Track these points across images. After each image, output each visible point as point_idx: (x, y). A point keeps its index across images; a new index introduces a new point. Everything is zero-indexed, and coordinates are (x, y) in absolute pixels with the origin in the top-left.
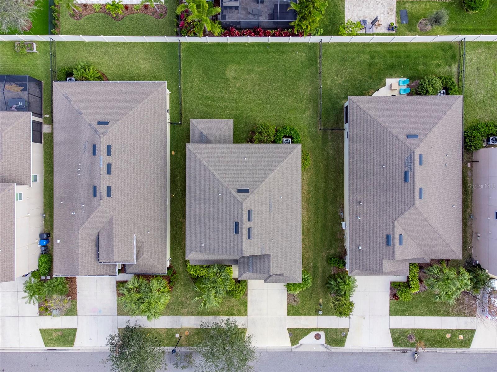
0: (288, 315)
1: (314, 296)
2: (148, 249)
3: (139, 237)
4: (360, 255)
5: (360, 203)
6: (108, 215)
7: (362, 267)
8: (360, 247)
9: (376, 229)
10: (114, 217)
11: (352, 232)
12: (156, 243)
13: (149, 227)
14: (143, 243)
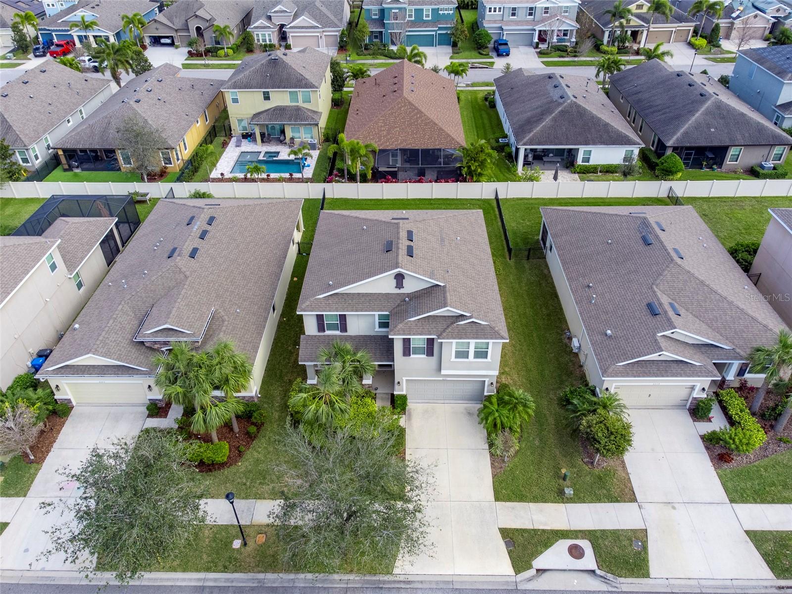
0: (497, 499)
1: (547, 462)
2: (229, 331)
3: (220, 312)
4: (613, 343)
5: (589, 286)
6: (182, 276)
7: (622, 358)
8: (609, 332)
9: (626, 305)
10: (190, 279)
11: (588, 321)
12: (246, 328)
13: (239, 307)
14: (223, 321)
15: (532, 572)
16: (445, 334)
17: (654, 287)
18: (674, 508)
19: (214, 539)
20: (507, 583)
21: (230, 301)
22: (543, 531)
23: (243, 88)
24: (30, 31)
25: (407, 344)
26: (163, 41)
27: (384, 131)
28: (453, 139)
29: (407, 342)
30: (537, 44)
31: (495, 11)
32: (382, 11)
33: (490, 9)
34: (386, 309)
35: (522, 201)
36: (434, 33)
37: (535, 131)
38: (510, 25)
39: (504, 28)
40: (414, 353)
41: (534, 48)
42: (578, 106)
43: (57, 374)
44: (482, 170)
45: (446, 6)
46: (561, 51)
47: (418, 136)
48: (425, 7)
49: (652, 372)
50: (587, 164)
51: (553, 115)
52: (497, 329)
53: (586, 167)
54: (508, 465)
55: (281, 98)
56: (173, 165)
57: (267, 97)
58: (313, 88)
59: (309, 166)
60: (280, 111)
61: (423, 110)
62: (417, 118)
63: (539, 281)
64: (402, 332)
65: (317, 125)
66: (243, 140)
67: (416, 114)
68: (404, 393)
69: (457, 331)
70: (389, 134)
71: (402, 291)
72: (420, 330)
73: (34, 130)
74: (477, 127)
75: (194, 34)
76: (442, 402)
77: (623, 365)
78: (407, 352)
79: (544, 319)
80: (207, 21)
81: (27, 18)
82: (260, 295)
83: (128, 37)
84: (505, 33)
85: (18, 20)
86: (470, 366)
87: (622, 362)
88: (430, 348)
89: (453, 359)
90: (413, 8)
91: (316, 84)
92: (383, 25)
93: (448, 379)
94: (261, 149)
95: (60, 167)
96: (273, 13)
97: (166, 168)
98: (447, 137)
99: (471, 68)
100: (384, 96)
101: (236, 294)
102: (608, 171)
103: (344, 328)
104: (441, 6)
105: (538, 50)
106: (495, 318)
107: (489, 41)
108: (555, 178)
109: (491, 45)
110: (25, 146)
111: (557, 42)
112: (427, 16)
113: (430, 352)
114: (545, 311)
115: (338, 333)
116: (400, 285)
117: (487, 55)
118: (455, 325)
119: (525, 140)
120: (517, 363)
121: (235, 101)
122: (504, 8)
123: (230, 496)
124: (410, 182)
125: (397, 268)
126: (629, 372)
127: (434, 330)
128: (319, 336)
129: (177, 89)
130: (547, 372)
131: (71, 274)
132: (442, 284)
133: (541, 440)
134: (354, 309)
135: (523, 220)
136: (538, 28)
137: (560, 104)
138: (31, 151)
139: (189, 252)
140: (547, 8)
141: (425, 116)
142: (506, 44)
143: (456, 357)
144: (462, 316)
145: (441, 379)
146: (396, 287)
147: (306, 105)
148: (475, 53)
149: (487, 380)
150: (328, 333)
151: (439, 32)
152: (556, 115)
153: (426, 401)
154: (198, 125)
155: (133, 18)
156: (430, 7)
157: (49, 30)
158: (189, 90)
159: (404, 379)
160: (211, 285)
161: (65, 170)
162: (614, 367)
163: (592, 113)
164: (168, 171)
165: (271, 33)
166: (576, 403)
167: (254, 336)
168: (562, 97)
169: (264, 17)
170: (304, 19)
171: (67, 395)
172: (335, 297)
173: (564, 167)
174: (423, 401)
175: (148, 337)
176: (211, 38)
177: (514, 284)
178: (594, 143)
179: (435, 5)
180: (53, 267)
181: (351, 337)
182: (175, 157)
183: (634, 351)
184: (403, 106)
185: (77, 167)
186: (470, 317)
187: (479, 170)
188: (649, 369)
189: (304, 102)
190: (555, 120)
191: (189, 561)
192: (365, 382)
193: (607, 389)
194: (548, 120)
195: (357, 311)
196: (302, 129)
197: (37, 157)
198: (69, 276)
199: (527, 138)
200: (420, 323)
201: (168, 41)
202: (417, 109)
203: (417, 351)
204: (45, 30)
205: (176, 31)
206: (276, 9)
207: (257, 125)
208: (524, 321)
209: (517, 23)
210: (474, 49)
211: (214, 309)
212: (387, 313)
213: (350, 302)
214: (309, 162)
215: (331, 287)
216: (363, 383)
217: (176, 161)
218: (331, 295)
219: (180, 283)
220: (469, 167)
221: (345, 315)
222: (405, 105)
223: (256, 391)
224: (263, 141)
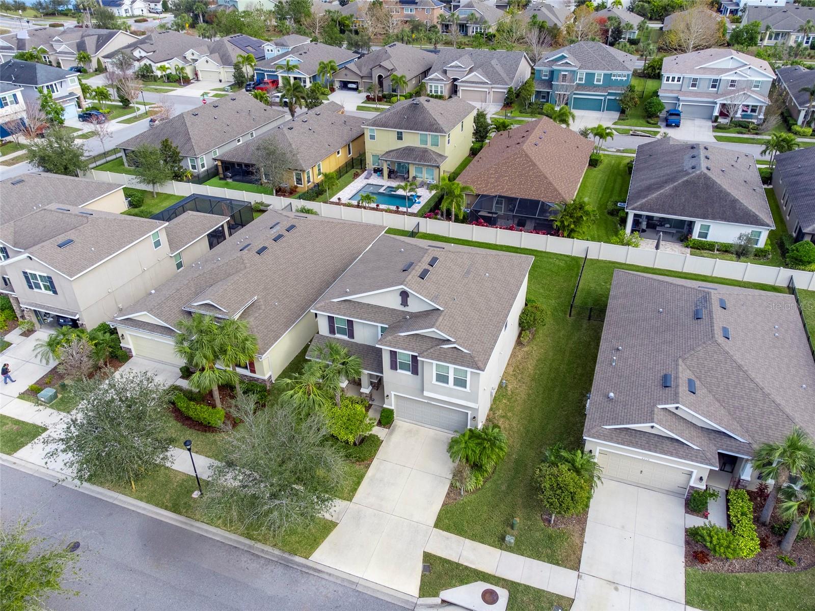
0: (436, 526)
1: (504, 507)
2: (261, 318)
3: (260, 301)
4: (610, 407)
5: (618, 349)
6: (242, 266)
7: (611, 421)
8: (612, 395)
9: (643, 373)
10: (247, 269)
11: (599, 381)
12: (277, 319)
13: (279, 301)
14: (260, 309)
15: (437, 600)
16: (425, 353)
17: (680, 361)
18: (616, 589)
19: (181, 485)
20: (407, 602)
21: (275, 294)
22: (467, 567)
23: (380, 127)
24: (248, 70)
25: (394, 357)
26: (350, 86)
27: (493, 178)
28: (560, 194)
29: (393, 354)
30: (717, 118)
31: (673, 80)
32: (552, 72)
33: (668, 78)
34: (388, 322)
35: (614, 265)
36: (603, 98)
37: (649, 198)
38: (688, 96)
39: (681, 98)
40: (401, 368)
41: (712, 122)
42: (707, 178)
43: (122, 324)
44: (576, 226)
45: (619, 72)
46: (743, 127)
47: (525, 186)
48: (597, 72)
49: (639, 443)
50: (704, 239)
51: (675, 184)
52: (476, 359)
53: (701, 242)
54: (464, 498)
55: (412, 139)
56: (302, 186)
57: (400, 137)
58: (442, 133)
59: (419, 203)
60: (409, 151)
61: (538, 163)
62: (529, 170)
63: (590, 342)
64: (390, 344)
65: (438, 167)
66: (373, 174)
67: (529, 166)
68: (392, 408)
69: (438, 353)
70: (496, 182)
71: (406, 309)
72: (406, 345)
73: (207, 144)
74: (605, 190)
75: (375, 80)
76: (429, 426)
77: (610, 429)
78: (394, 366)
79: (575, 378)
80: (389, 71)
81: (248, 60)
83: (321, 80)
84: (681, 103)
85: (241, 59)
86: (449, 393)
87: (609, 425)
88: (414, 367)
89: (435, 382)
90: (585, 71)
91: (445, 129)
92: (551, 86)
93: (433, 403)
94: (385, 183)
95: (217, 177)
96: (449, 67)
97: (296, 187)
98: (554, 191)
99: (632, 135)
100: (508, 147)
101: (282, 290)
102: (725, 250)
103: (351, 335)
104: (615, 72)
105: (716, 124)
106: (480, 350)
107: (660, 111)
108: (657, 247)
109: (663, 114)
110: (195, 155)
111: (742, 118)
112: (599, 80)
113: (415, 371)
114: (580, 371)
115: (345, 338)
116: (404, 303)
117: (655, 125)
118: (438, 347)
119: (636, 205)
120: (522, 411)
121: (372, 137)
122: (684, 77)
123: (188, 443)
124: (500, 228)
125: (401, 284)
126: (614, 437)
127: (419, 348)
128: (331, 338)
131: (172, 254)
132: (441, 309)
133: (509, 486)
134: (360, 317)
135: (606, 283)
136: (720, 101)
137: (688, 174)
138: (199, 160)
139: (258, 249)
140: (733, 81)
141: (538, 168)
142: (678, 115)
143: (437, 380)
144: (448, 340)
145: (426, 401)
146: (401, 304)
147: (434, 149)
148: (642, 121)
149: (470, 412)
150: (338, 336)
151: (608, 97)
152: (679, 184)
153: (414, 422)
154: (338, 156)
155: (327, 64)
156: (603, 72)
157: (263, 70)
158: (341, 125)
159: (393, 393)
160: (264, 278)
161: (221, 179)
162: (599, 428)
163: (721, 186)
164: (297, 190)
165: (443, 85)
166: (547, 455)
168: (693, 168)
169: (440, 71)
170: (475, 75)
171: (129, 345)
172: (347, 303)
173: (677, 239)
174: (411, 421)
175: (194, 308)
176: (389, 85)
177: (561, 340)
178: (714, 218)
179: (609, 70)
180: (157, 244)
181: (357, 344)
182: (306, 179)
183: (625, 417)
184: (519, 158)
185: (231, 178)
186: (454, 343)
187: (572, 226)
188: (637, 440)
189: (432, 145)
190: (675, 189)
191: (155, 496)
192: (362, 390)
193: (591, 451)
194: (668, 188)
195: (361, 319)
196: (424, 170)
197: (203, 166)
198: (170, 255)
199: (639, 203)
200: (408, 339)
201: (354, 86)
202: (531, 161)
203: (404, 367)
204: (260, 70)
205: (362, 77)
206: (452, 64)
207: (386, 161)
208: (553, 375)
209: (696, 94)
210: (644, 117)
211: (256, 298)
212: (387, 326)
213: (358, 310)
214: (421, 200)
215: (347, 294)
216: (361, 391)
217: (306, 182)
218: (345, 301)
219: (239, 271)
220: (562, 222)
221: (352, 321)
222: (521, 157)
223: (271, 376)
224: (389, 177)
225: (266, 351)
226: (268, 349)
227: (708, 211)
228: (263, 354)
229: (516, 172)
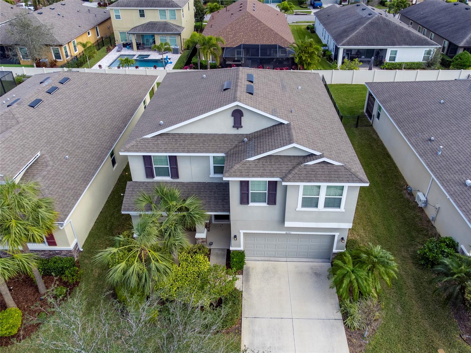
1: (417, 339)
2: (50, 176)
3: (46, 157)
5: (430, 140)
6: (14, 122)
8: (469, 182)
10: (21, 124)
11: (438, 172)
12: (72, 175)
13: (70, 154)
14: (47, 166)
16: (290, 176)
21: (62, 147)
23: (123, 7)
25: (245, 189)
27: (231, 34)
28: (286, 41)
29: (245, 185)
30: (341, 2)
34: (221, 150)
35: (344, 86)
37: (351, 36)
40: (254, 201)
42: (384, 19)
44: (311, 60)
47: (258, 38)
50: (394, 62)
51: (364, 25)
52: (353, 170)
53: (393, 64)
54: (369, 340)
55: (153, 15)
56: (62, 60)
57: (142, 15)
58: (177, 7)
59: (171, 63)
60: (152, 25)
61: (262, 20)
62: (257, 26)
63: (370, 144)
64: (239, 174)
65: (179, 34)
66: (123, 48)
67: (257, 24)
68: (241, 248)
69: (305, 173)
70: (235, 37)
71: (240, 131)
72: (261, 171)
76: (285, 259)
78: (245, 200)
82: (96, 144)
86: (319, 218)
88: (272, 195)
89: (299, 208)
91: (180, 4)
93: (292, 233)
94: (136, 53)
97: (56, 61)
98: (282, 39)
100: (232, 14)
101: (70, 142)
102: (411, 66)
103: (175, 174)
106: (349, 160)
108: (371, 69)
109: (309, 3)
113: (272, 201)
115: (168, 179)
116: (237, 124)
117: (306, 8)
118: (302, 165)
119: (344, 42)
121: (117, 17)
125: (234, 101)
127: (278, 171)
128: (148, 183)
129: (76, 11)
130: (393, 227)
132: (286, 122)
133: (403, 307)
134: (186, 149)
137: (369, 19)
139: (30, 102)
141: (264, 24)
143: (303, 206)
144: (312, 155)
145: (284, 232)
146: (234, 127)
147: (172, 21)
148: (299, 8)
149: (337, 234)
150: (157, 179)
152: (367, 25)
154: (89, 36)
158: (86, 13)
159: (242, 232)
160: (45, 132)
163: (395, 24)
164: (57, 64)
166: (448, 263)
167: (79, 183)
168: (370, 14)
172: (165, 137)
173: (376, 65)
174: (263, 258)
178: (400, 44)
181: (183, 184)
182: (64, 54)
184: (246, 18)
186: (321, 156)
187: (309, 60)
189: (171, 19)
190: (366, 28)
192: (198, 236)
194: (360, 29)
195: (188, 152)
196: (168, 38)
199: (345, 41)
200: (261, 163)
202: (257, 20)
203: (257, 198)
207: (134, 34)
210: (298, 4)
211: (39, 154)
212: (223, 155)
213: (182, 142)
214: (171, 61)
215: (161, 127)
216: (196, 237)
217: (65, 57)
218: (161, 135)
219: (11, 128)
220: (300, 58)
221: (175, 157)
222: (248, 17)
223: (77, 244)
224: (138, 48)
225: (66, 216)
226: (69, 212)
227: (394, 41)
228: (63, 220)
229: (248, 28)
